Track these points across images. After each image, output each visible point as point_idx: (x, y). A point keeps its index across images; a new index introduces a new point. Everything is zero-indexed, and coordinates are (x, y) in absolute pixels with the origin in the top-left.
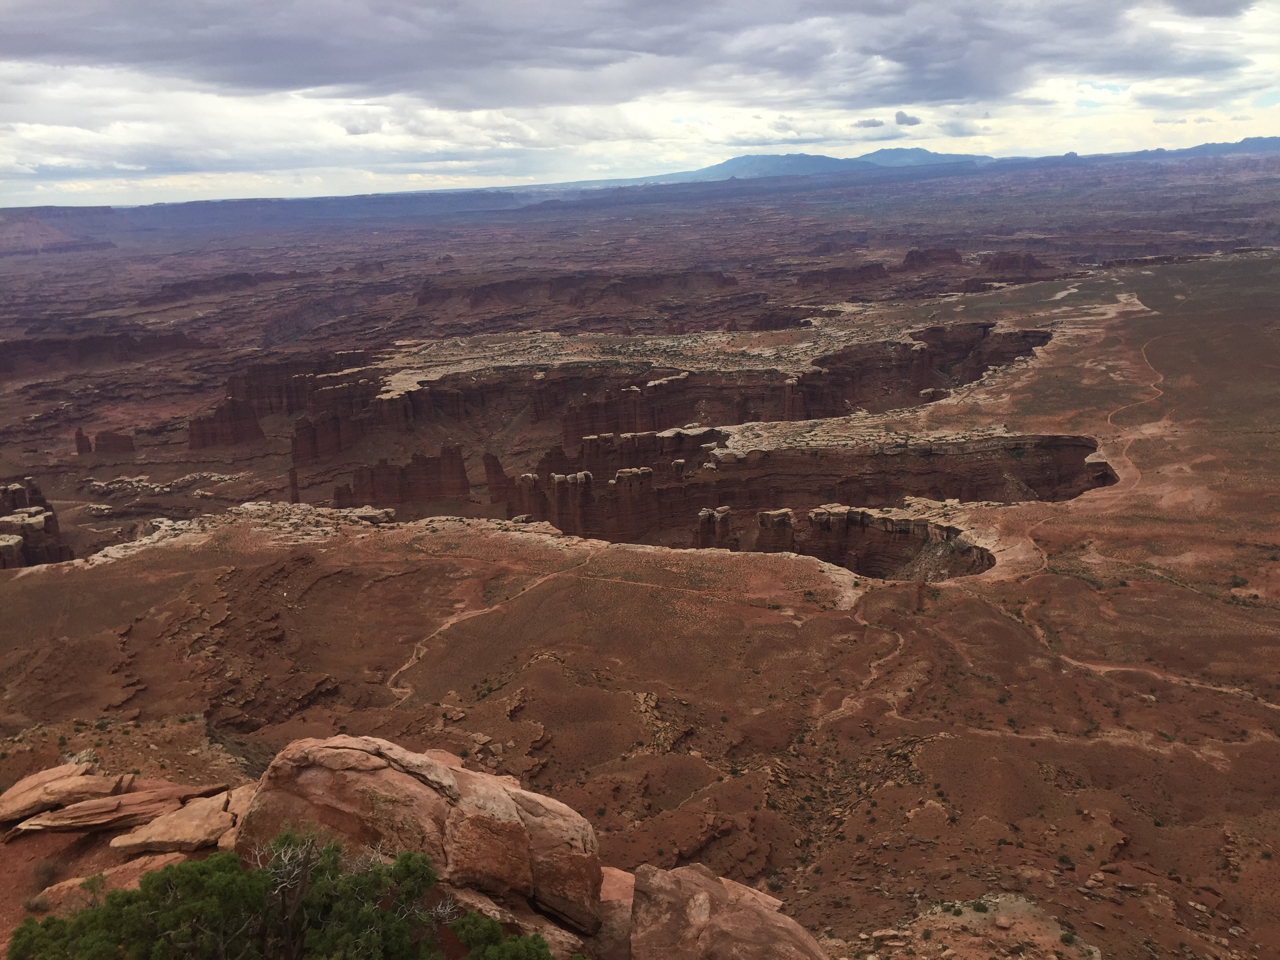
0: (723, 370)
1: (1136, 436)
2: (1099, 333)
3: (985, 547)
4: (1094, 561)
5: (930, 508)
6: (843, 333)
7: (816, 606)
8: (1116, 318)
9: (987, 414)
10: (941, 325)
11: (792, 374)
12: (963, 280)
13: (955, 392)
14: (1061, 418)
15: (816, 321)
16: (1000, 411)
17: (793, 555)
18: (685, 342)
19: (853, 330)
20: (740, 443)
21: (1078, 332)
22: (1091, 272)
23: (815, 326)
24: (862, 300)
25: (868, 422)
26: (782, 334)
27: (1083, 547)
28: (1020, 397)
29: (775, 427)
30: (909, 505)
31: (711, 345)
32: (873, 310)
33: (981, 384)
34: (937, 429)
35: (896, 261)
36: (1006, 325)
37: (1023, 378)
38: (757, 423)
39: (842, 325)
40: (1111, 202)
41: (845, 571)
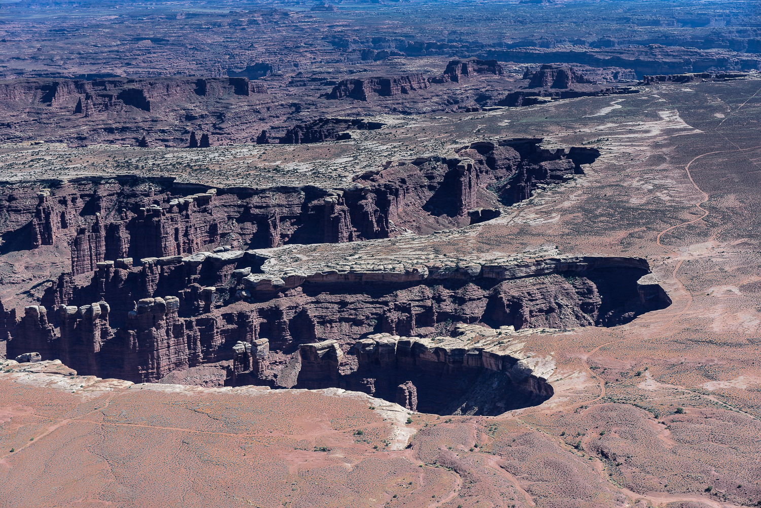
0: (254, 187)
1: (685, 257)
2: (643, 151)
3: (543, 376)
4: (650, 388)
5: (483, 336)
6: (385, 147)
7: (366, 446)
8: (660, 135)
9: (538, 235)
10: (487, 140)
11: (330, 191)
12: (507, 93)
13: (505, 211)
14: (611, 238)
15: (355, 134)
16: (550, 232)
17: (341, 391)
18: (211, 156)
19: (395, 144)
20: (277, 268)
21: (623, 149)
22: (633, 88)
23: (355, 140)
24: (404, 113)
25: (416, 244)
26: (318, 148)
27: (639, 374)
28: (571, 216)
29: (315, 250)
30: (462, 333)
31: (240, 159)
32: (416, 123)
33: (531, 203)
34: (488, 251)
35: (438, 72)
36: (553, 140)
37: (572, 197)
38: (295, 246)
39: (383, 139)
40: (648, 17)
41: (397, 407)
